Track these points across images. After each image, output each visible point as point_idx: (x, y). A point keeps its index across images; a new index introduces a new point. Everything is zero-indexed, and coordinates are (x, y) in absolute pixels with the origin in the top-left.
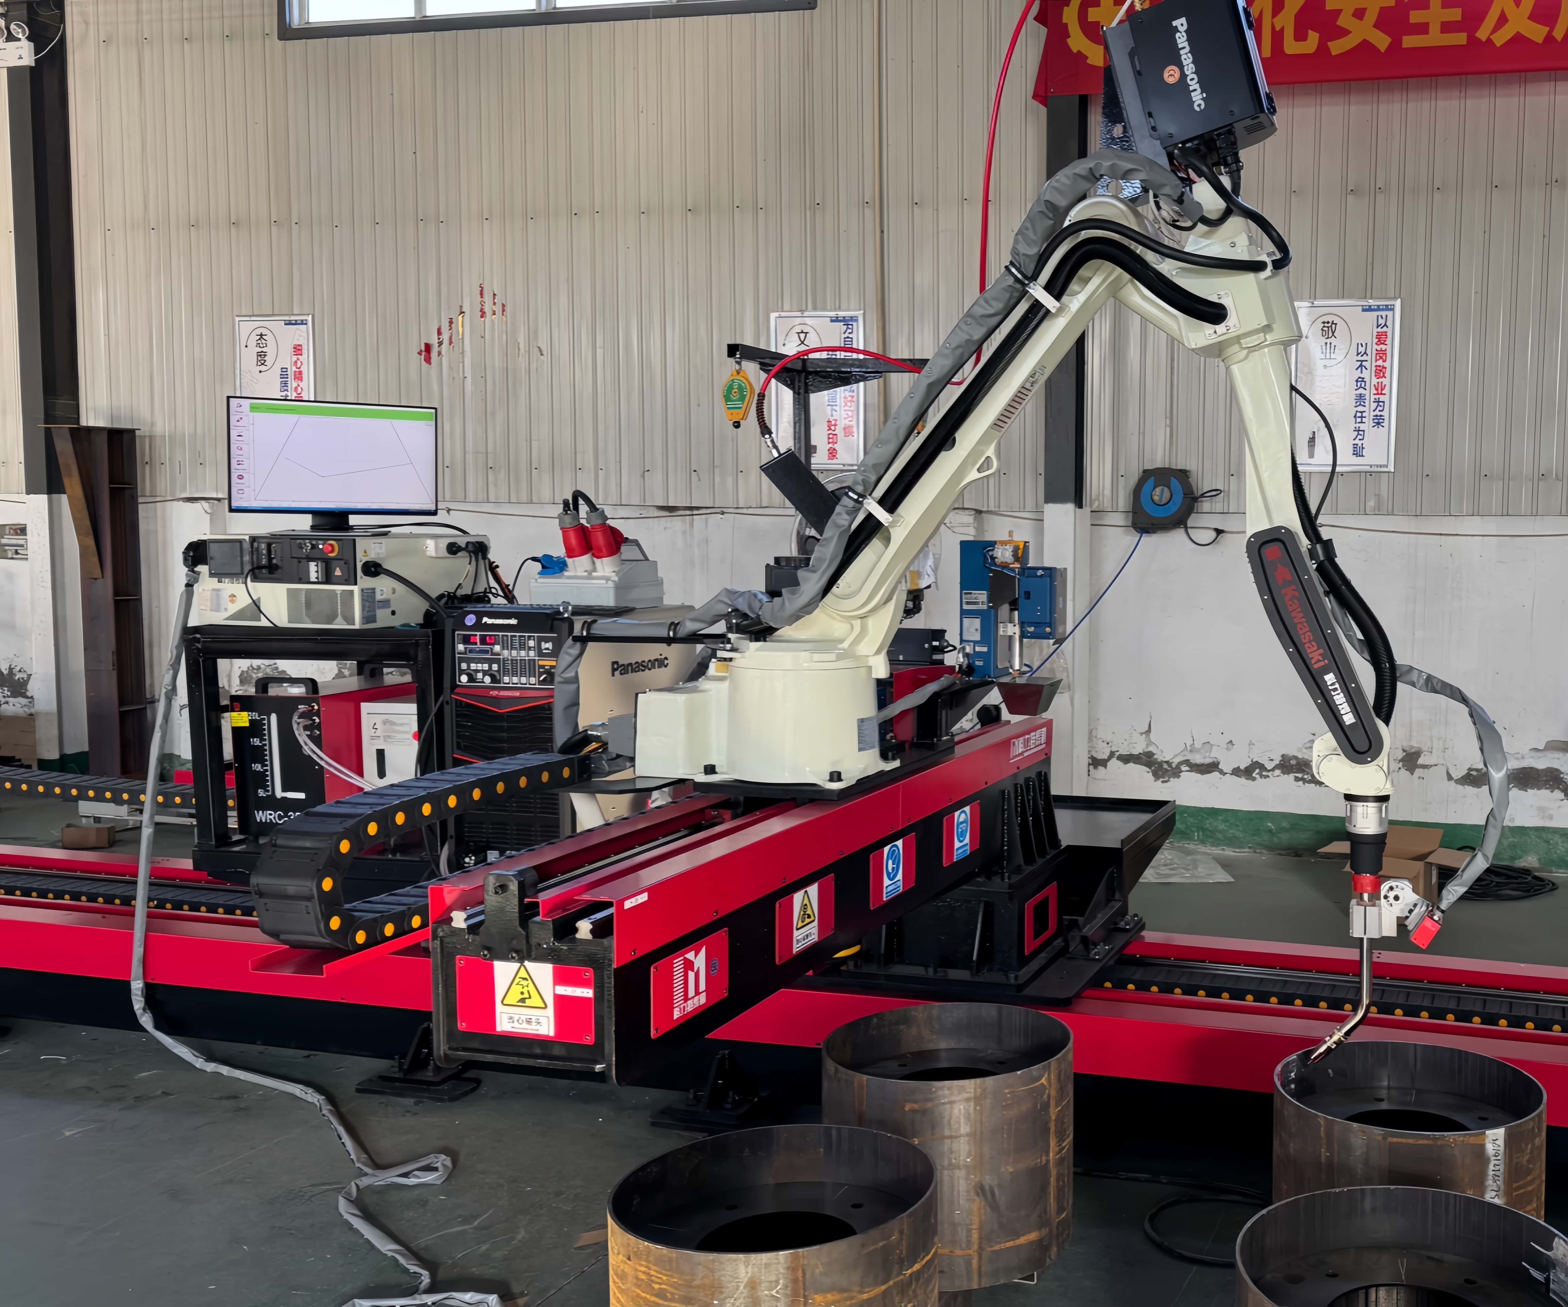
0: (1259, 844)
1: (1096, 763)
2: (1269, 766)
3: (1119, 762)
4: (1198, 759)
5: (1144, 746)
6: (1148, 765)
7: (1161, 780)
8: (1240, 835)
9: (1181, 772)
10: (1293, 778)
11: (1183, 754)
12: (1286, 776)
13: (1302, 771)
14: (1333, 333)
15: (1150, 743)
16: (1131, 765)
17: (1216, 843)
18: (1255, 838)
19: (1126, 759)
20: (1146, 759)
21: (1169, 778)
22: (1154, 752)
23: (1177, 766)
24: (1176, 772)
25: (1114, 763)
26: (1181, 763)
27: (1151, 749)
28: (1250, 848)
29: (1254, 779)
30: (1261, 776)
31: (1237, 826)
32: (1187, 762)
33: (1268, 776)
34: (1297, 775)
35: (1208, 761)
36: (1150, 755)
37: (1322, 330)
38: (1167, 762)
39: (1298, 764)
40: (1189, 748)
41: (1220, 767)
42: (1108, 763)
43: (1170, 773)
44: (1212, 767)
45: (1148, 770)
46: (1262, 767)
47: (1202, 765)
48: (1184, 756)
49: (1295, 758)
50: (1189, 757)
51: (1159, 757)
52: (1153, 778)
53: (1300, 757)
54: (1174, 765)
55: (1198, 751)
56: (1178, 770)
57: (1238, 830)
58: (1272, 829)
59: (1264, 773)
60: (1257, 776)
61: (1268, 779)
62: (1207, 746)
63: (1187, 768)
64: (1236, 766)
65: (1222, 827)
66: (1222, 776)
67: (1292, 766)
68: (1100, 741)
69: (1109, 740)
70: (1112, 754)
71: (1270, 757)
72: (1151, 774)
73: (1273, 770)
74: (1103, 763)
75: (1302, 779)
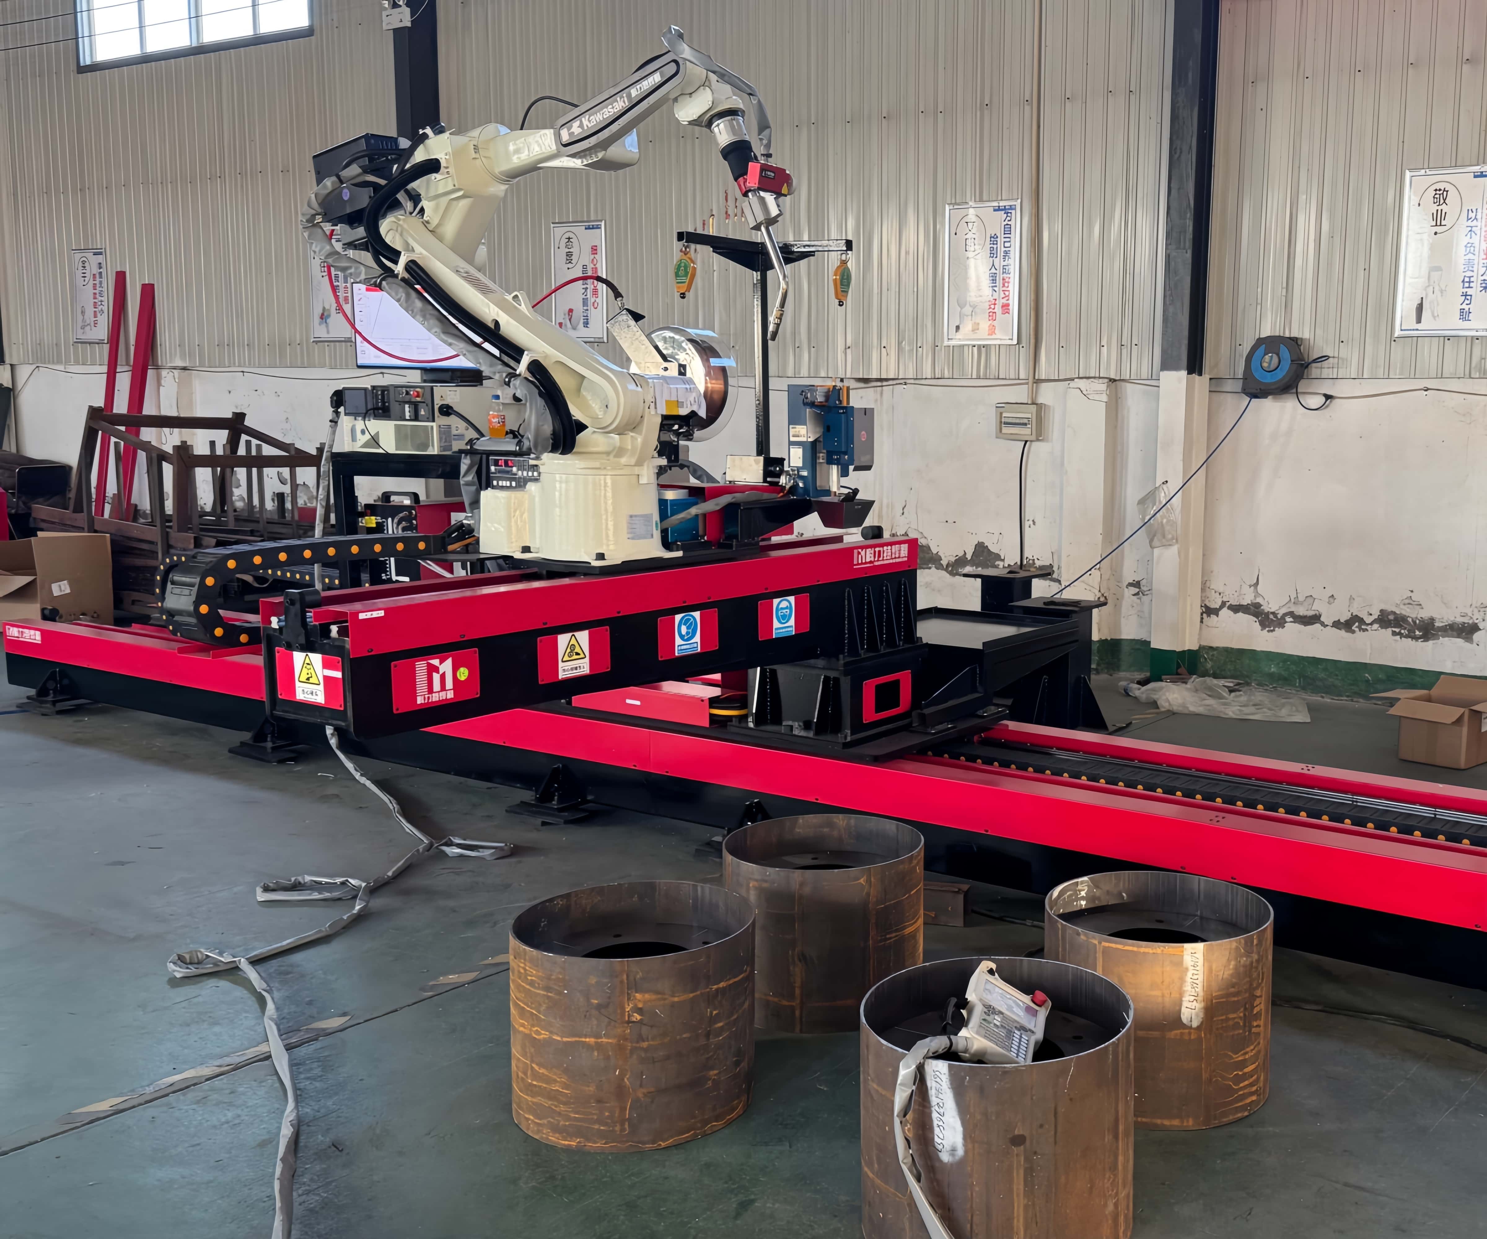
0: (1355, 693)
1: (1209, 611)
2: (1369, 620)
3: (1230, 611)
4: (1301, 611)
5: (1252, 598)
6: (1256, 615)
7: (1267, 629)
8: (1338, 683)
9: (1286, 622)
10: (1391, 632)
11: (1288, 605)
12: (1384, 630)
13: (1400, 626)
14: (1445, 200)
15: (1257, 594)
16: (1240, 614)
17: (1316, 690)
18: (1352, 687)
19: (1236, 609)
20: (1254, 610)
21: (1274, 628)
22: (1262, 603)
23: (1281, 617)
24: (1281, 623)
25: (1225, 612)
26: (1285, 615)
27: (1259, 600)
28: (1348, 696)
29: (1353, 632)
30: (1360, 629)
31: (1337, 675)
32: (1291, 614)
33: (1367, 630)
34: (1394, 629)
35: (1310, 613)
36: (1258, 606)
37: (1434, 197)
38: (1273, 613)
39: (1396, 619)
40: (1293, 600)
41: (1322, 619)
42: (1220, 613)
43: (1275, 623)
44: (1314, 619)
45: (1255, 619)
46: (1361, 621)
47: (1305, 617)
48: (1289, 608)
49: (1394, 613)
50: (1293, 609)
51: (1266, 608)
52: (1260, 628)
53: (1398, 612)
54: (1279, 616)
55: (1302, 603)
56: (1283, 621)
57: (1337, 679)
58: (1369, 680)
59: (1363, 627)
60: (1357, 629)
61: (1366, 632)
62: (1310, 600)
63: (1291, 619)
64: (1337, 620)
65: (1322, 675)
66: (1323, 628)
67: (1390, 621)
68: (1214, 591)
69: (1221, 590)
70: (1224, 604)
71: (1370, 612)
72: (1258, 623)
73: (1371, 624)
74: (1215, 612)
75: (1400, 634)
